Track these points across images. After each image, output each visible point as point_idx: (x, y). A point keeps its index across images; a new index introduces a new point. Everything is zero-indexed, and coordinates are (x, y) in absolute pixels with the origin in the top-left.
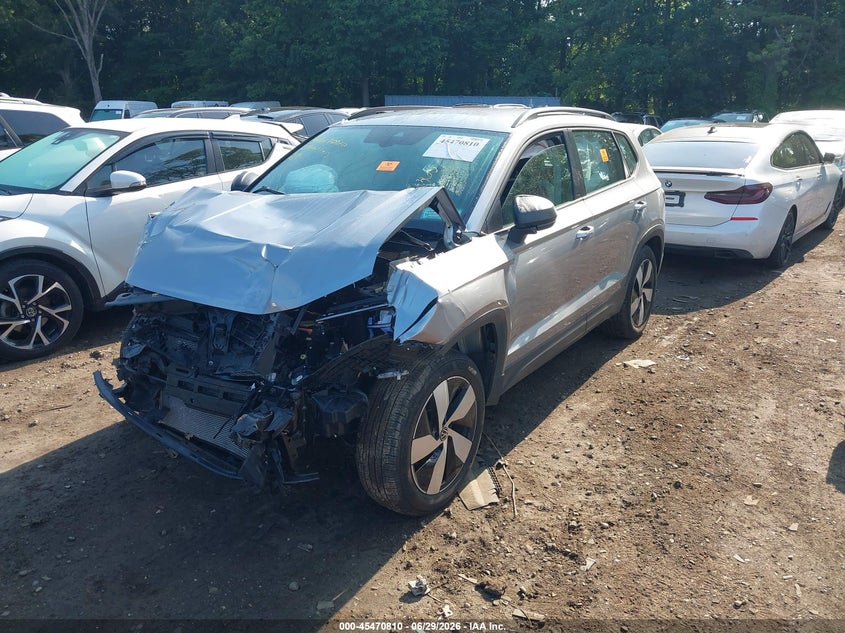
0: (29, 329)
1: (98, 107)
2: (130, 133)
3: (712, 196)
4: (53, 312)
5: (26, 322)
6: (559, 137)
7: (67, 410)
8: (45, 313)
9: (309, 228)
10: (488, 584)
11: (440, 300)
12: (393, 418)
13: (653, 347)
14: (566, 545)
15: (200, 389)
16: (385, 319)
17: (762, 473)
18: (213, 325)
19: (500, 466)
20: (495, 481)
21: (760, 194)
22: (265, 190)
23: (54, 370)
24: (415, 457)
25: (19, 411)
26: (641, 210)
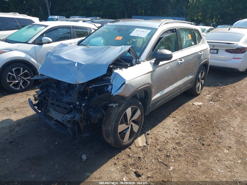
0: (18, 83)
1: (49, 18)
2: (48, 26)
3: (228, 51)
4: (25, 79)
5: (17, 81)
6: (174, 30)
7: (26, 108)
8: (23, 79)
9: (91, 57)
10: (138, 172)
11: (126, 83)
12: (113, 118)
13: (203, 99)
14: (165, 161)
15: (57, 106)
16: (110, 88)
17: (232, 142)
18: (62, 86)
19: (148, 134)
20: (146, 139)
21: (243, 50)
22: (82, 45)
23: (25, 96)
24: (119, 131)
25: (13, 108)
26: (201, 55)
